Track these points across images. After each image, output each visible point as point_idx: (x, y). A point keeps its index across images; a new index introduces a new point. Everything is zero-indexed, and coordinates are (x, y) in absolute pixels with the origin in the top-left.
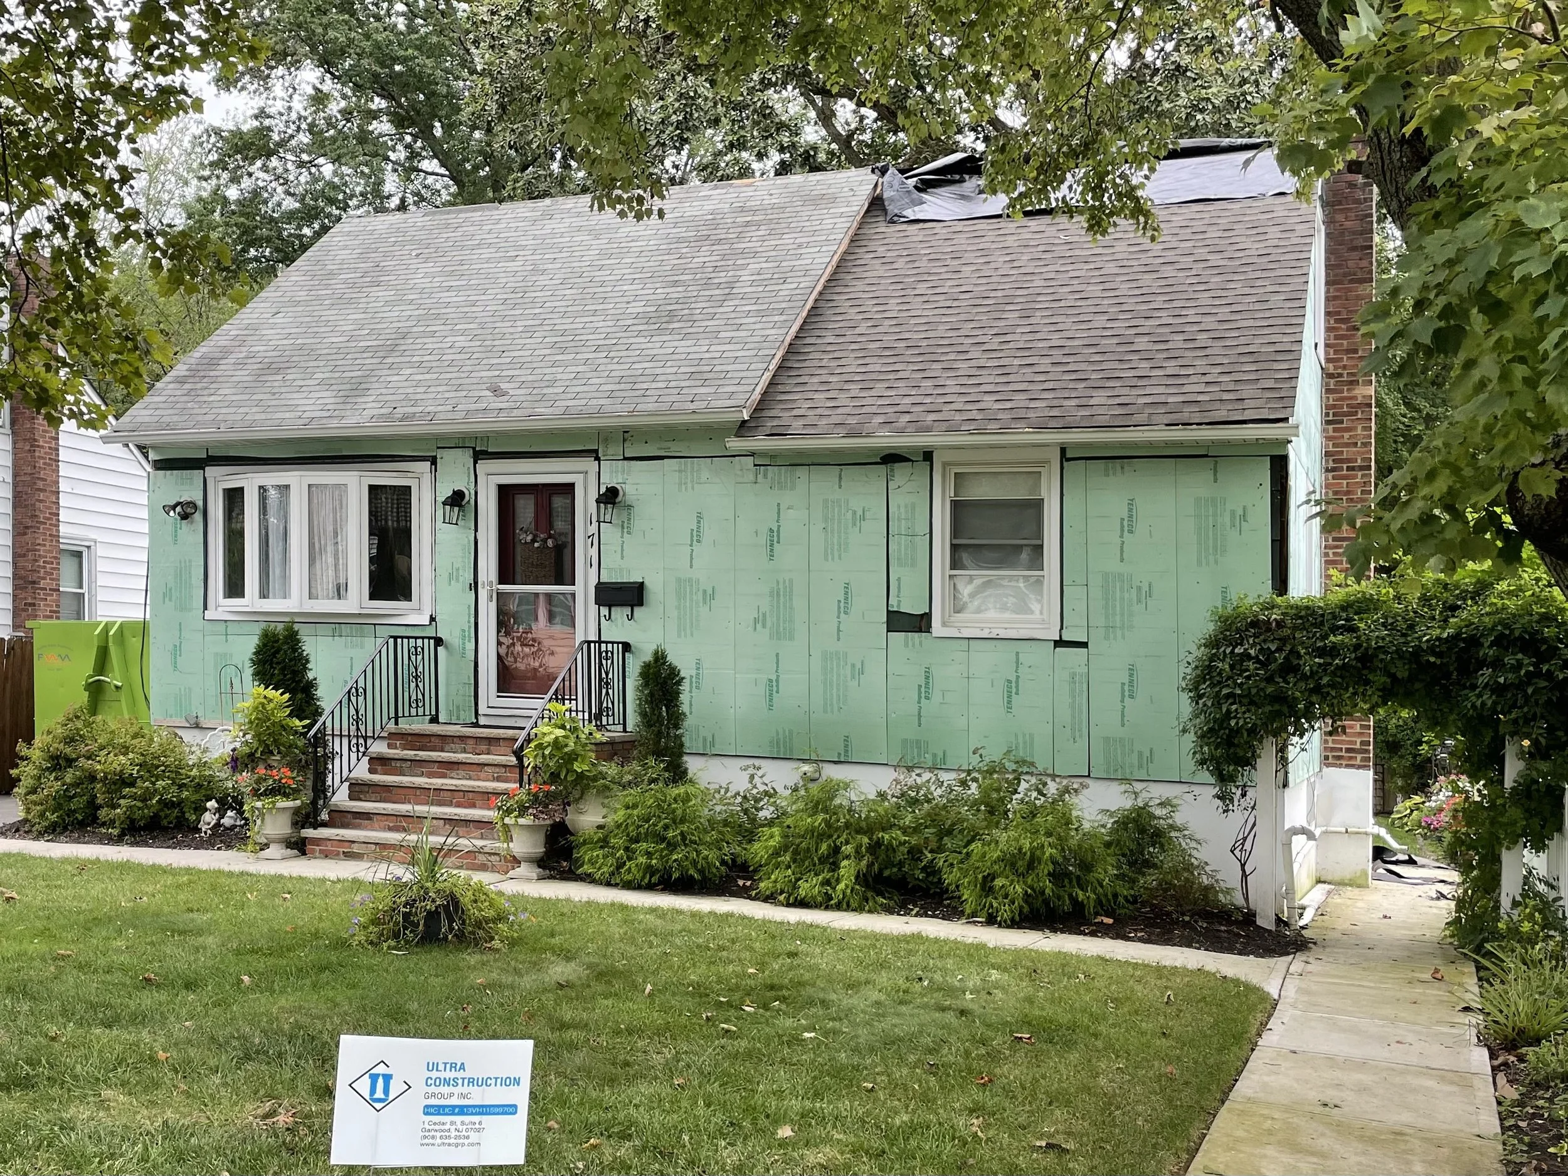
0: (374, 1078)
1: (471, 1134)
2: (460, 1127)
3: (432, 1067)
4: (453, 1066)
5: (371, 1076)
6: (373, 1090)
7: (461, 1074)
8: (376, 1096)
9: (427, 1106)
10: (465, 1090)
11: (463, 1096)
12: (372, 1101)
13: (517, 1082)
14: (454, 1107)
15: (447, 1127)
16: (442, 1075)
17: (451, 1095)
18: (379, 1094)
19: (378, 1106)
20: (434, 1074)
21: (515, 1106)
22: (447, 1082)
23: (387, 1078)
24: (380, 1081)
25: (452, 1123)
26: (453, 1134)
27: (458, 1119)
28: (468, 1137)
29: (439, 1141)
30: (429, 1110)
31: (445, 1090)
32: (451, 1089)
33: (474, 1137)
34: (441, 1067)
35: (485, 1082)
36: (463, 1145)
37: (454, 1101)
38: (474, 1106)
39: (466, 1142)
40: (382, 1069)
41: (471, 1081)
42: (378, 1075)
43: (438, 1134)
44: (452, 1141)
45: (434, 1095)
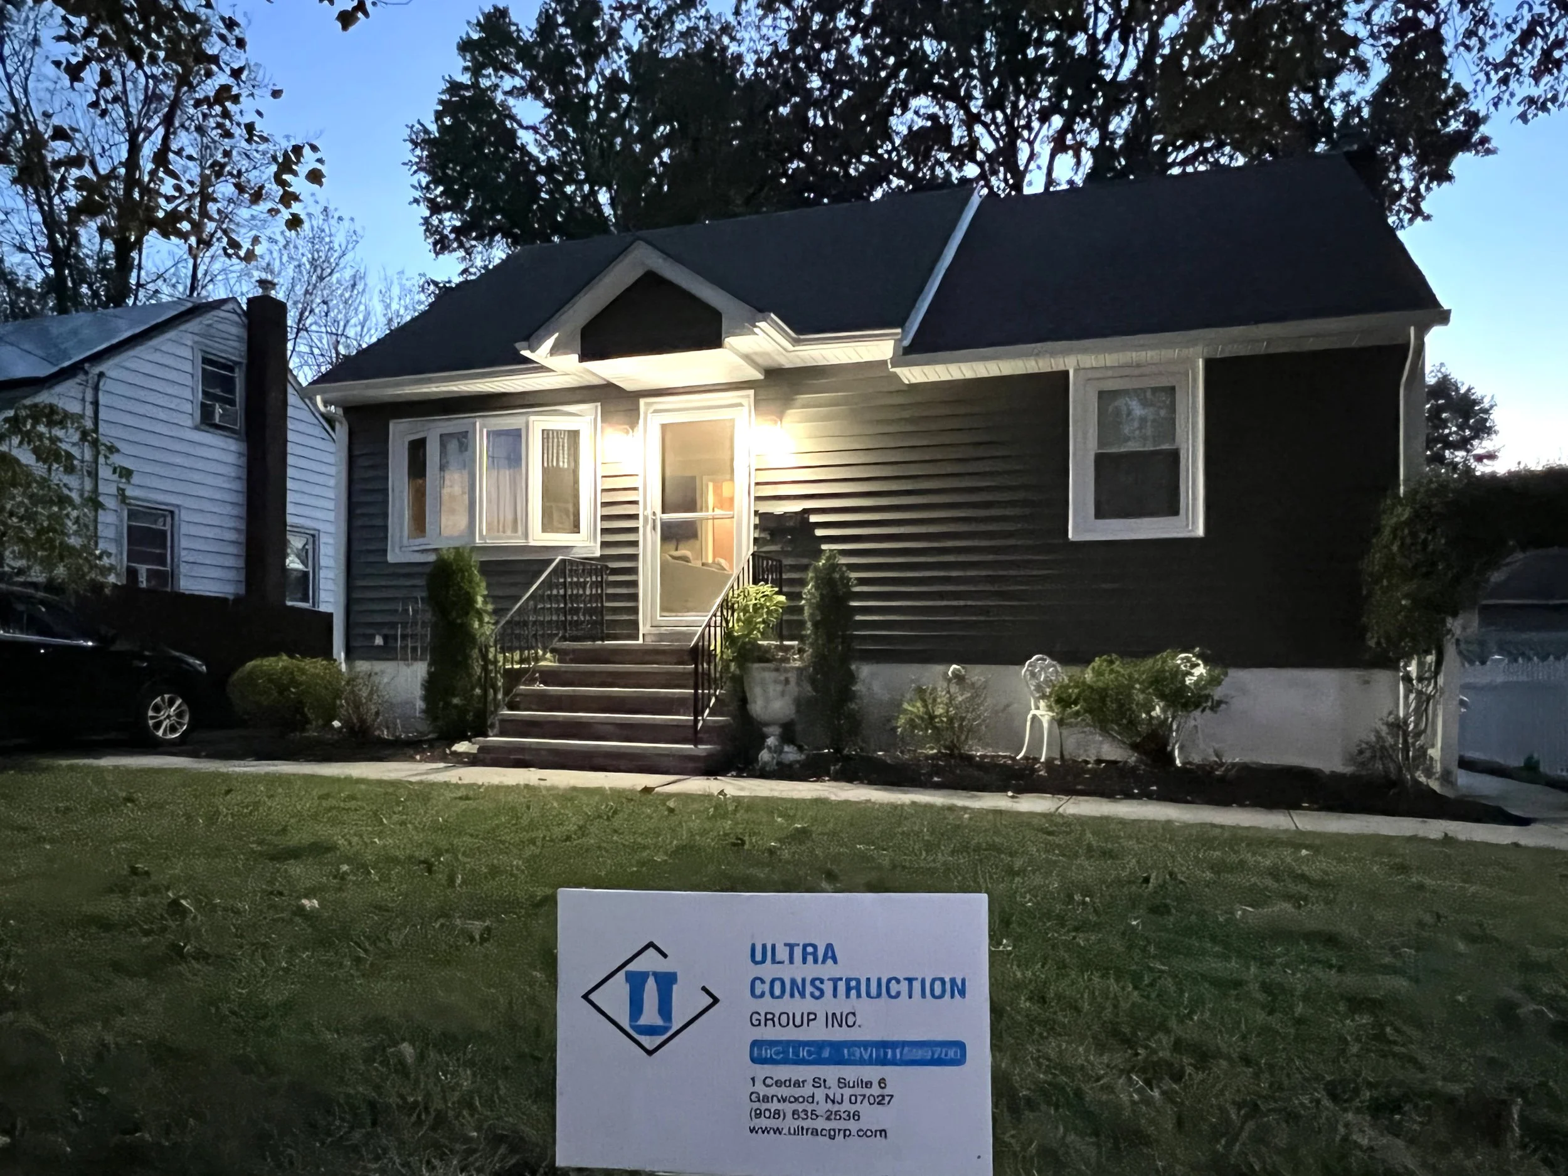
0: (637, 982)
1: (864, 1108)
2: (835, 1091)
3: (760, 955)
4: (809, 952)
5: (630, 977)
6: (636, 1006)
7: (828, 970)
8: (643, 1021)
9: (755, 1044)
10: (841, 1005)
11: (834, 1019)
12: (634, 1032)
13: (959, 989)
14: (820, 1045)
15: (807, 1090)
16: (788, 973)
17: (811, 1017)
18: (650, 1016)
19: (649, 1042)
20: (768, 971)
21: (961, 1046)
22: (797, 989)
23: (666, 982)
24: (651, 985)
25: (818, 1083)
26: (823, 1107)
27: (831, 1073)
28: (856, 1116)
29: (790, 1123)
30: (762, 1052)
31: (798, 1006)
32: (808, 1004)
33: (872, 1116)
34: (782, 954)
35: (885, 989)
36: (847, 1134)
37: (817, 1032)
38: (866, 1044)
39: (853, 1125)
40: (649, 962)
41: (853, 987)
42: (644, 976)
43: (788, 1108)
44: (820, 1124)
45: (769, 1018)
